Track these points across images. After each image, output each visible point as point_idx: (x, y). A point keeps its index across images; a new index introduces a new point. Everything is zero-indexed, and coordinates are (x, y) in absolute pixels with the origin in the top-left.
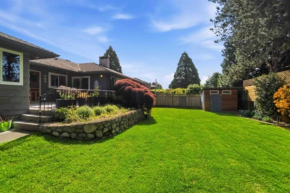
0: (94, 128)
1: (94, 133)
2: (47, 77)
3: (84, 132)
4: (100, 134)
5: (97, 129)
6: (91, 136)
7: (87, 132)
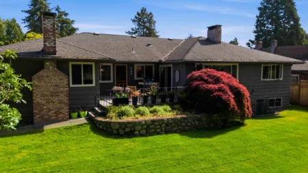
0: (118, 126)
1: (117, 130)
2: (133, 69)
3: (111, 128)
4: (122, 132)
5: (120, 127)
6: (115, 132)
7: (113, 128)
